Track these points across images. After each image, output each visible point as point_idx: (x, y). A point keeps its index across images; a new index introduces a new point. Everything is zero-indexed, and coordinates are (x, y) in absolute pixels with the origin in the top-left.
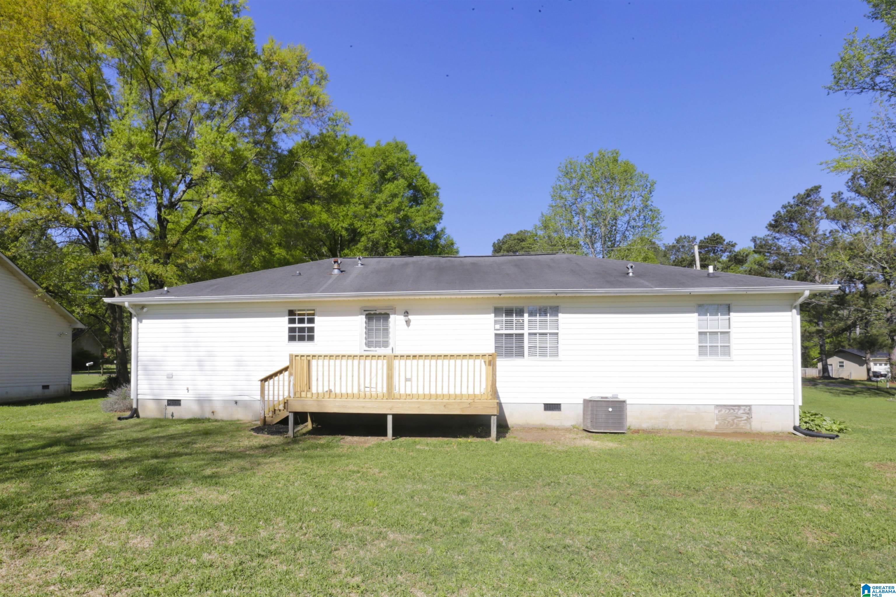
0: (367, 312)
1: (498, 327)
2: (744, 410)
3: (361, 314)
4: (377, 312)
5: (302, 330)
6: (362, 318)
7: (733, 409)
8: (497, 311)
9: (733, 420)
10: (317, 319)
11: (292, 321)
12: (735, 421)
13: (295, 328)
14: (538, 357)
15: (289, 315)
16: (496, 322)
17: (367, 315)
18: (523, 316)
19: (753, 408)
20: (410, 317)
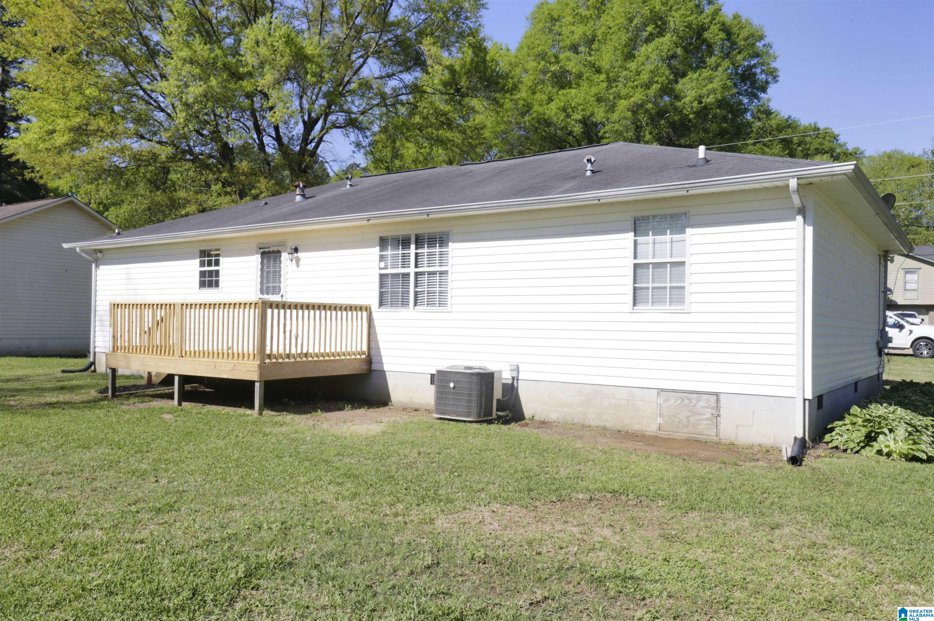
0: (262, 250)
1: (382, 265)
2: (708, 401)
3: (257, 253)
4: (271, 250)
5: (211, 272)
6: (257, 258)
7: (689, 399)
8: (383, 242)
9: (688, 418)
10: (222, 260)
11: (202, 264)
12: (691, 419)
13: (205, 272)
14: (425, 307)
15: (200, 257)
16: (382, 258)
17: (263, 254)
18: (410, 248)
19: (722, 398)
20: (300, 255)
